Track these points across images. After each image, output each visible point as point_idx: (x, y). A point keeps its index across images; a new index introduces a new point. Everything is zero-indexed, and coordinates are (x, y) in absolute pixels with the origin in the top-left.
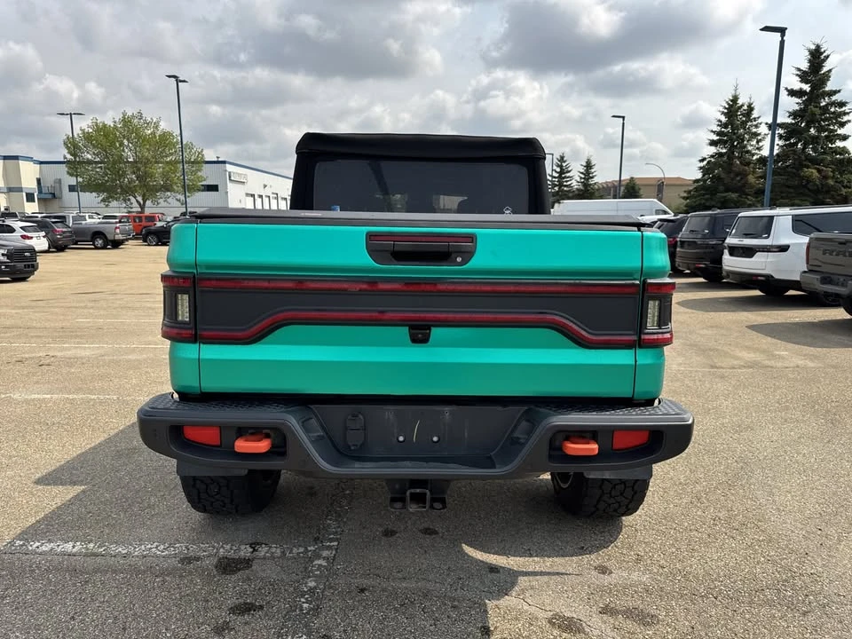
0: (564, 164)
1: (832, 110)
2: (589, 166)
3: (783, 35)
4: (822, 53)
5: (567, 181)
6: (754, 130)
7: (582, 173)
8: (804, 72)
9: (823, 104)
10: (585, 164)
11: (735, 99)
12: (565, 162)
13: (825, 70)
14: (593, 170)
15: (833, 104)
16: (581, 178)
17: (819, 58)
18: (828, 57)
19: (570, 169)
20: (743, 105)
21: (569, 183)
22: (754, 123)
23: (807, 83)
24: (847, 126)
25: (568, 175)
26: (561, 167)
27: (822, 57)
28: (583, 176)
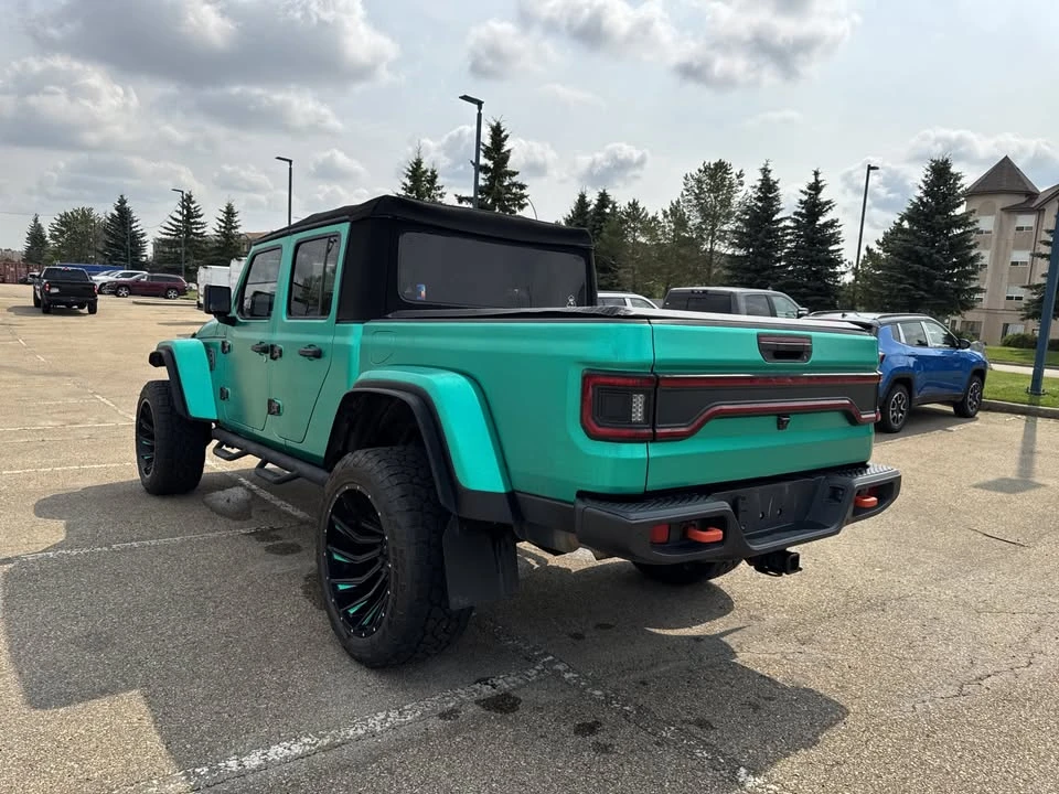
0: (193, 206)
1: (514, 190)
2: (230, 212)
3: (480, 108)
4: (502, 132)
5: (197, 229)
6: (439, 200)
7: (221, 220)
8: (488, 148)
9: (506, 184)
10: (224, 209)
11: (418, 163)
12: (193, 203)
13: (505, 149)
14: (236, 219)
15: (514, 184)
16: (220, 227)
17: (500, 135)
18: (507, 136)
19: (200, 213)
20: (426, 171)
21: (199, 231)
22: (440, 192)
23: (490, 160)
24: (526, 208)
25: (198, 220)
26: (188, 209)
27: (503, 136)
28: (223, 225)
